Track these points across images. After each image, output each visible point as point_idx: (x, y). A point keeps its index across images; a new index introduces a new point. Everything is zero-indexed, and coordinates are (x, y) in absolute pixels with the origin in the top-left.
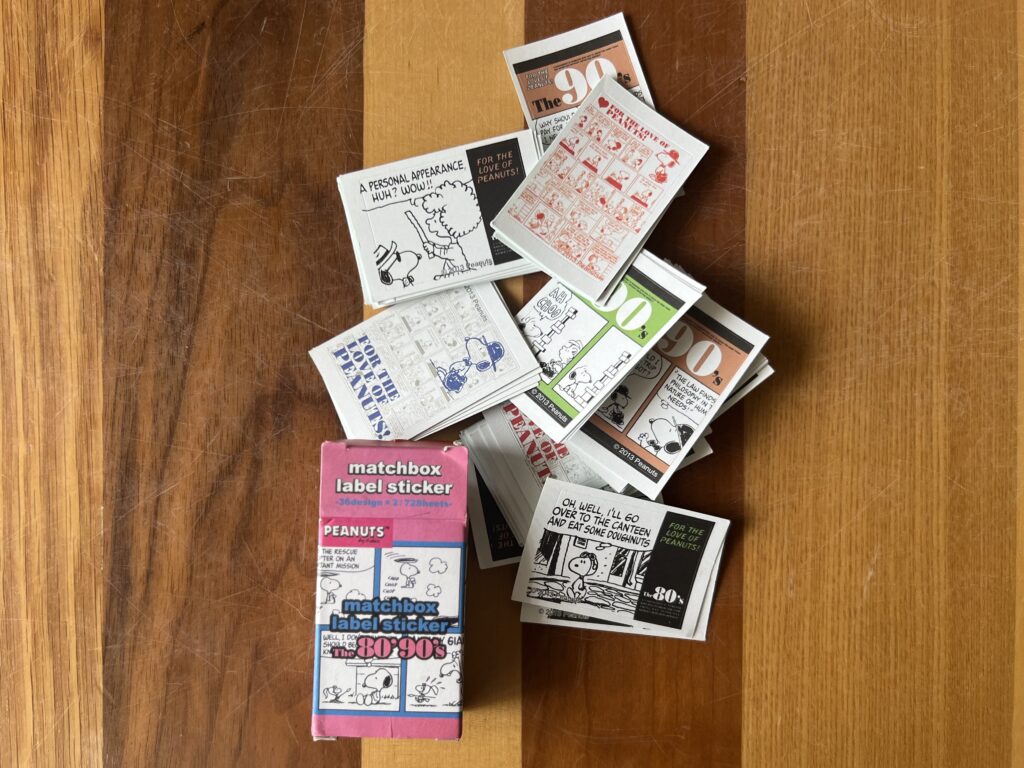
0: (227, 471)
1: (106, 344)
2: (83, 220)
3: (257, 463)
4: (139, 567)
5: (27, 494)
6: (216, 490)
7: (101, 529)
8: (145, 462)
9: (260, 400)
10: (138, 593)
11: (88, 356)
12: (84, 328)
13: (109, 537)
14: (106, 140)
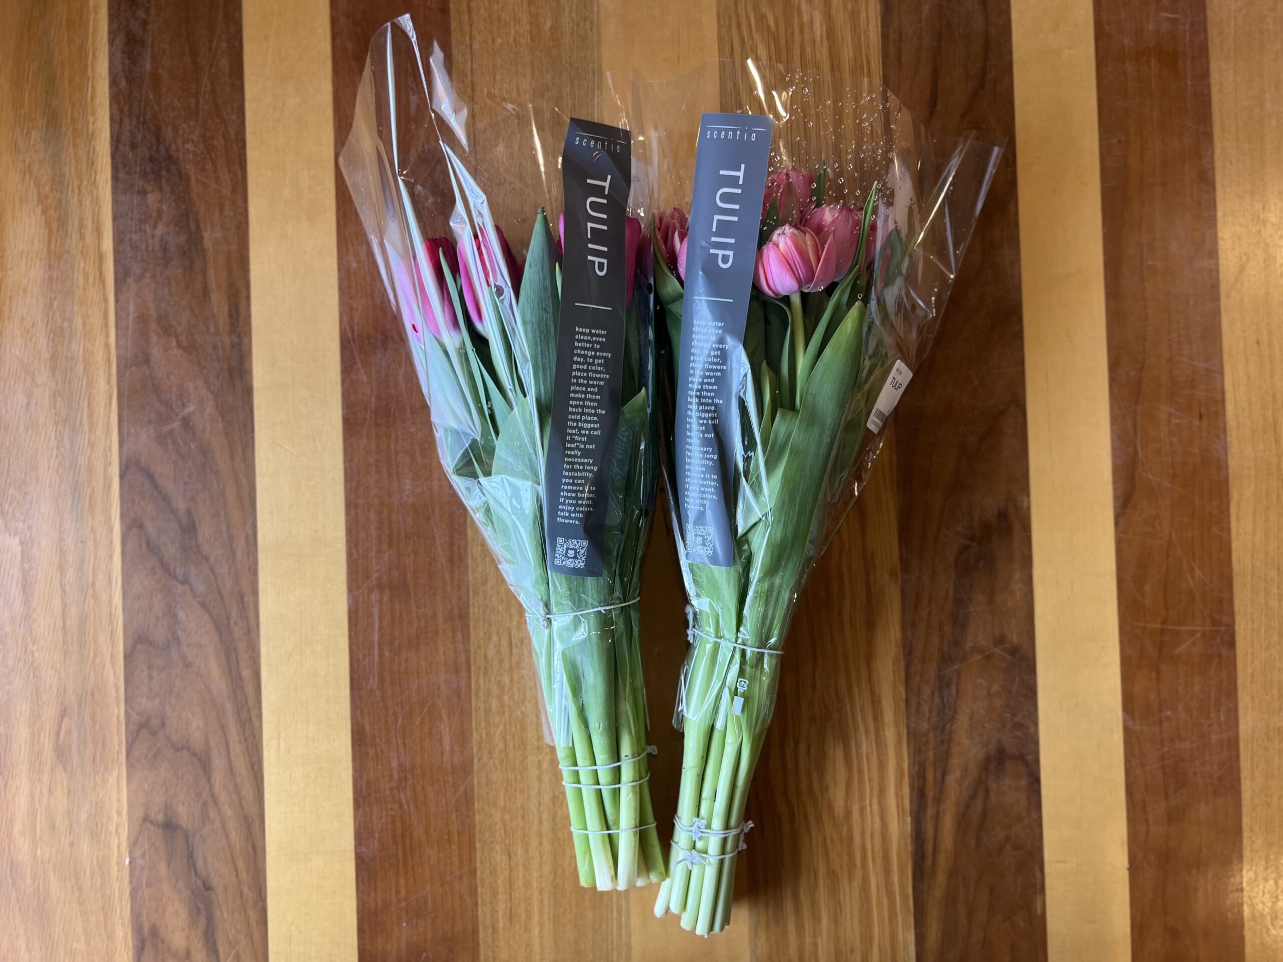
0: (973, 797)
1: (908, 733)
2: (894, 671)
3: (987, 791)
4: (929, 848)
5: (871, 812)
6: (968, 806)
7: (909, 828)
8: (930, 793)
9: (988, 759)
10: (929, 862)
11: (899, 740)
12: (897, 726)
13: (914, 835)
14: (903, 629)
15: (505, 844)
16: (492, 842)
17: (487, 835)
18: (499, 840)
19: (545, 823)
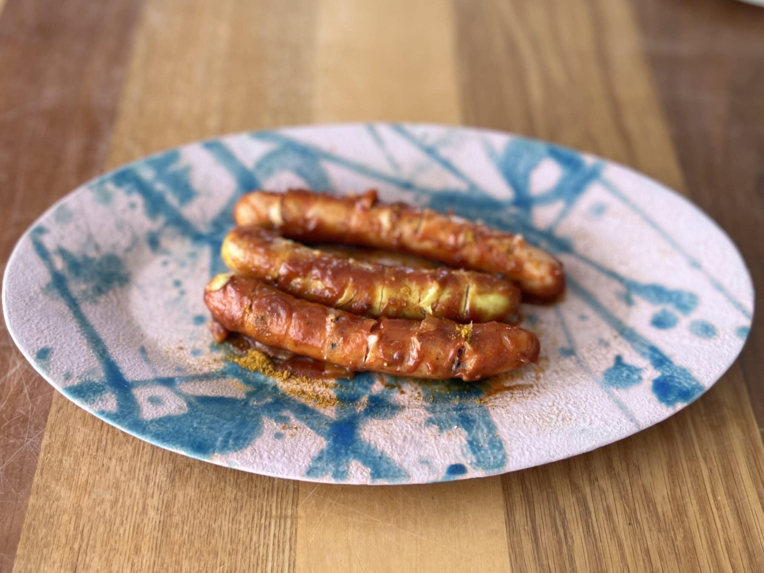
15: (71, 549)
16: (47, 545)
17: (43, 531)
18: (64, 541)
19: (152, 513)
